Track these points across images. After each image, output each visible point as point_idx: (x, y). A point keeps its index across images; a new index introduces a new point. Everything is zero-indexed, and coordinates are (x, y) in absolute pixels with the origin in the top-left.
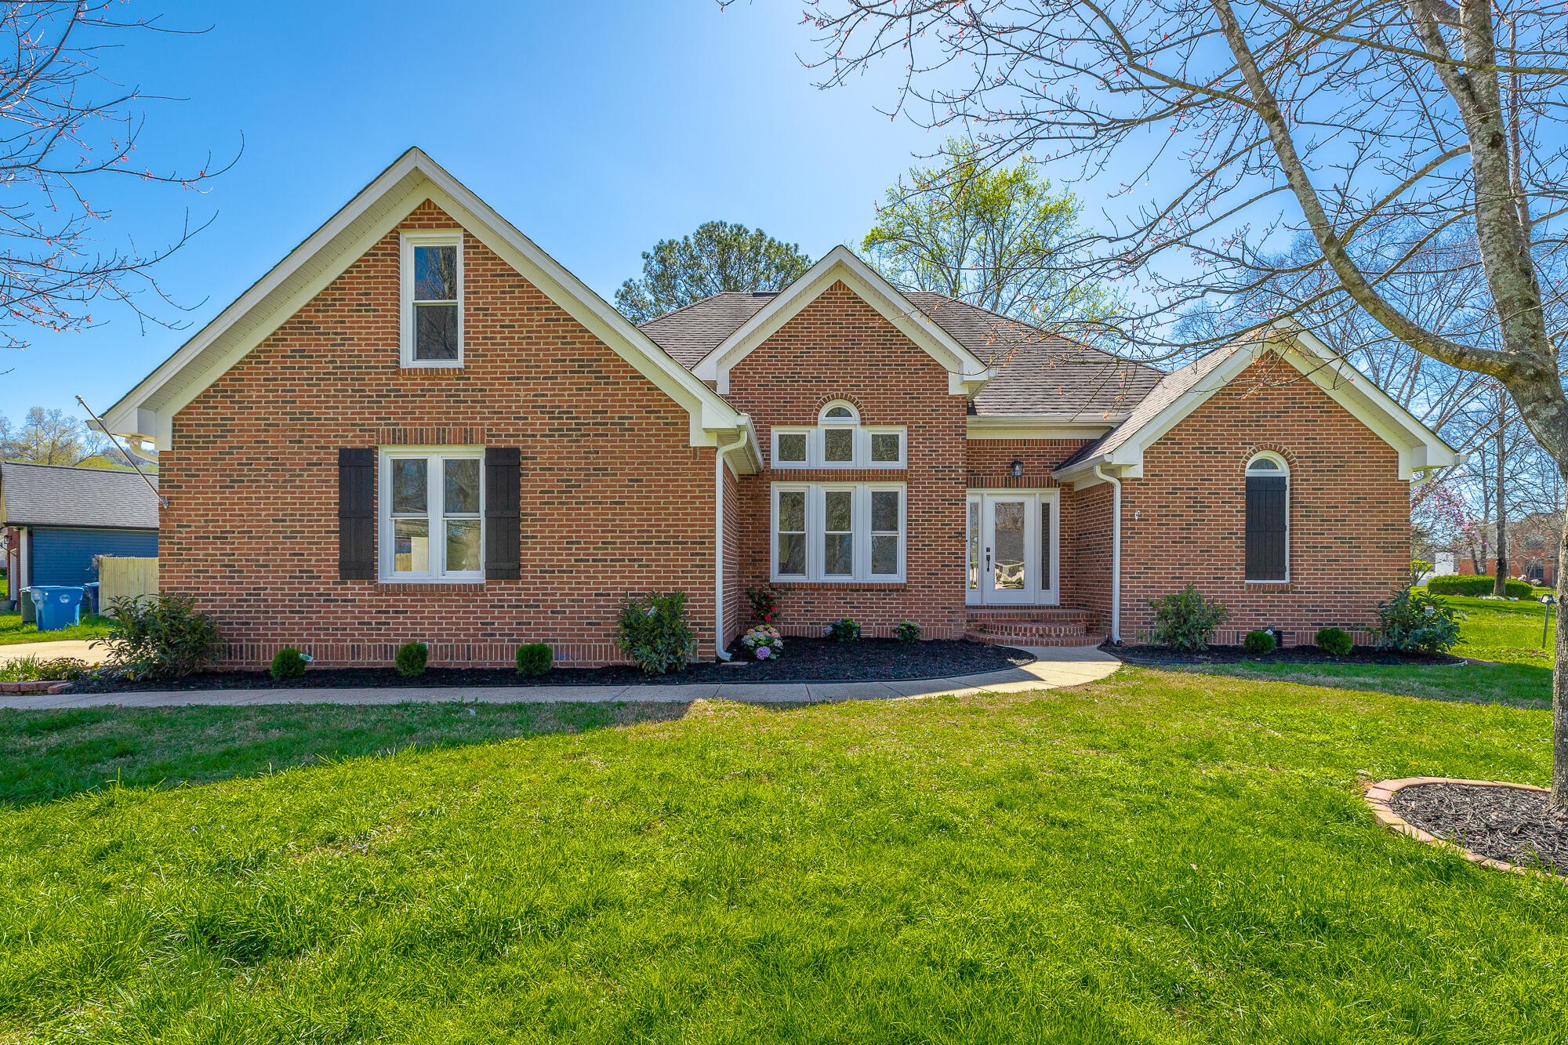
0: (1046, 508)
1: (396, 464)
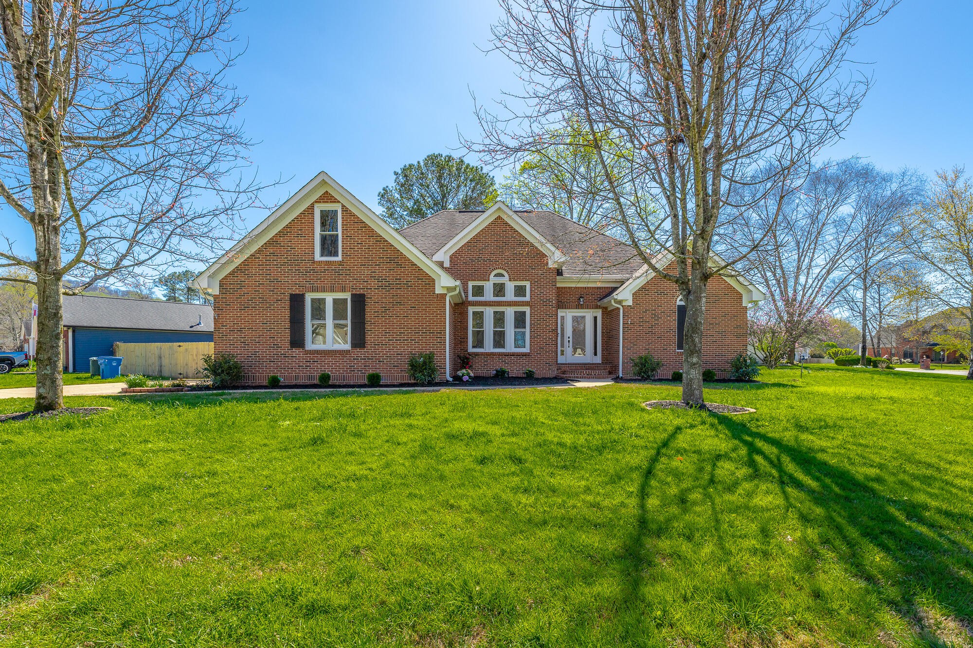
0: (595, 318)
1: (313, 300)
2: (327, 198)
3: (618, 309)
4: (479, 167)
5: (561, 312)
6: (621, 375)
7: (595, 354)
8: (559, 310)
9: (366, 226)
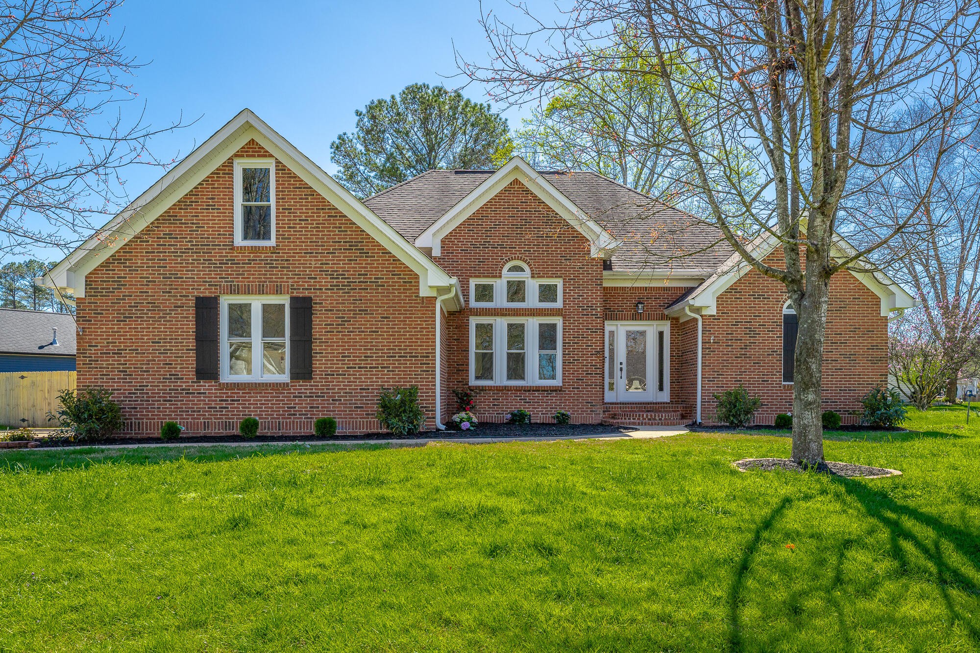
0: (661, 334)
1: (232, 307)
2: (253, 149)
3: (696, 320)
4: (485, 105)
5: (609, 326)
6: (699, 420)
7: (661, 388)
8: (606, 322)
9: (313, 193)
